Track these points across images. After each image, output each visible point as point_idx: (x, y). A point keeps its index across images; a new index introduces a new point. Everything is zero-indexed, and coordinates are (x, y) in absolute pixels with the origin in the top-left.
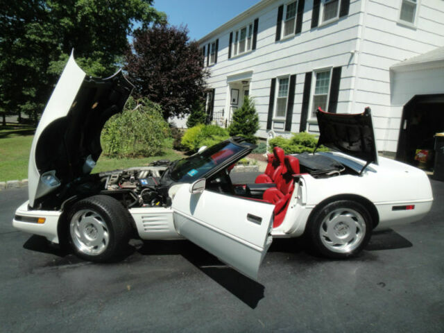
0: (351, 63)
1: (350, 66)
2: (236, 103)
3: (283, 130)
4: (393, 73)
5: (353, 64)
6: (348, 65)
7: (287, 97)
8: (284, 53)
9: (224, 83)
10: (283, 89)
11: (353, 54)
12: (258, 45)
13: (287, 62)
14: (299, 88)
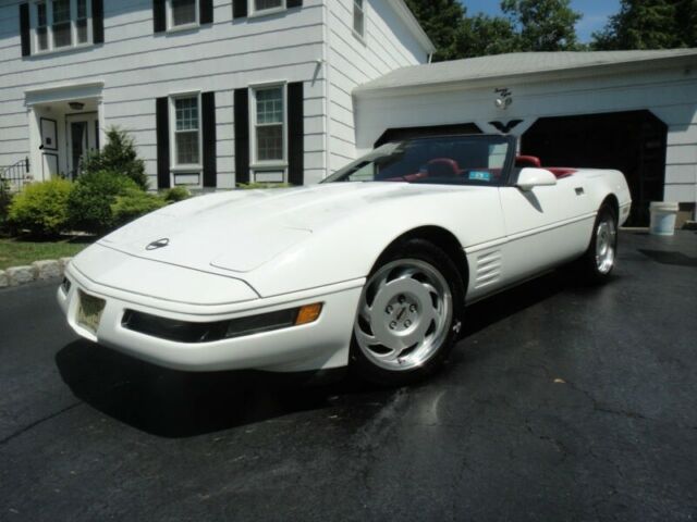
0: (318, 77)
1: (317, 82)
2: (53, 146)
3: (201, 186)
4: (355, 99)
5: (322, 79)
6: (314, 80)
7: (200, 130)
8: (181, 55)
9: (19, 106)
10: (187, 116)
11: (319, 65)
12: (108, 35)
13: (190, 70)
14: (225, 115)
